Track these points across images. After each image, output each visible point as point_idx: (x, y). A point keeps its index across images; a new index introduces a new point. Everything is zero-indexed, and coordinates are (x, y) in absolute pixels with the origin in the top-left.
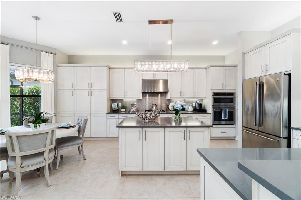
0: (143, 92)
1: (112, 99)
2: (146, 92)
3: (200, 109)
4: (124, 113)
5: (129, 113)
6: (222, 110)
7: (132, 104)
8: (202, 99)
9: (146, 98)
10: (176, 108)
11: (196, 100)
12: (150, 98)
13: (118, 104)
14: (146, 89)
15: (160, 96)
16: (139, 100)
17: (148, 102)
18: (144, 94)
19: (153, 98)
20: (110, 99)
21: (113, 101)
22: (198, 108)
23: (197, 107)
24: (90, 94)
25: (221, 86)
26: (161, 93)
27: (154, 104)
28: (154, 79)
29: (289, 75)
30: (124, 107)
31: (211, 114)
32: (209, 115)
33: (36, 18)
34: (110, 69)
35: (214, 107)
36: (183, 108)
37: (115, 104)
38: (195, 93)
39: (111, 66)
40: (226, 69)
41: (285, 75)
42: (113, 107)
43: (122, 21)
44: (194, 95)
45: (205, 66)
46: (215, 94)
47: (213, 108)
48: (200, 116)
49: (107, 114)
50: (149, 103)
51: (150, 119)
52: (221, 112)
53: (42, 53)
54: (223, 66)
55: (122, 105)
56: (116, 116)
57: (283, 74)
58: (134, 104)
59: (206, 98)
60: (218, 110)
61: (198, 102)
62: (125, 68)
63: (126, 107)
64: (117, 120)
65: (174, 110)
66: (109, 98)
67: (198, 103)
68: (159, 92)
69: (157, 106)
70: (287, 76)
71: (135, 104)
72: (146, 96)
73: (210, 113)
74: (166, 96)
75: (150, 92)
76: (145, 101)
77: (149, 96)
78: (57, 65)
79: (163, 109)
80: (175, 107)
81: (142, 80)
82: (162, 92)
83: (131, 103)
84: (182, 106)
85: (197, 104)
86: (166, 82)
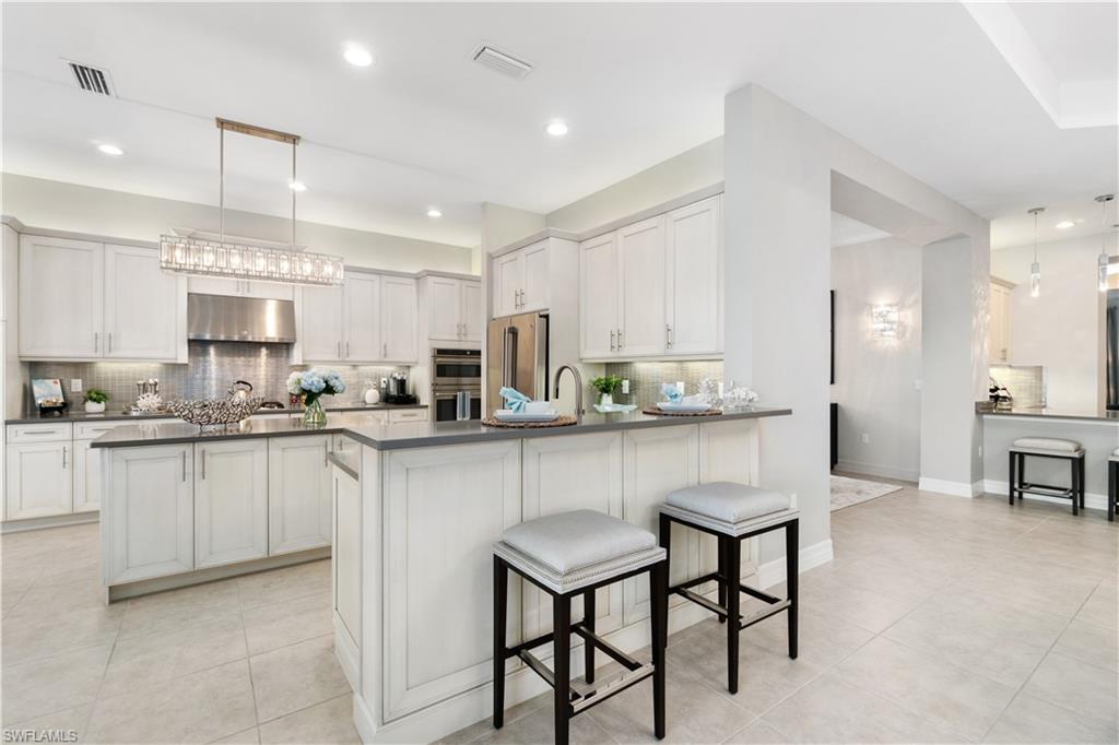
0: (191, 337)
1: (31, 363)
2: (208, 337)
3: (400, 397)
4: (102, 416)
5: (126, 416)
6: (456, 396)
7: (141, 382)
8: (409, 367)
9: (206, 362)
10: (307, 388)
11: (389, 369)
12: (227, 360)
13: (65, 382)
14: (208, 329)
15: (267, 355)
16: (173, 368)
17: (213, 376)
18: (197, 345)
19: (240, 361)
20: (23, 363)
21: (35, 368)
22: (396, 393)
23: (392, 389)
25: (456, 330)
26: (270, 346)
27: (238, 382)
28: (239, 295)
29: (547, 317)
30: (98, 394)
31: (429, 409)
32: (424, 410)
34: (19, 233)
35: (435, 387)
36: (327, 385)
37: (50, 382)
38: (385, 346)
39: (29, 221)
40: (467, 286)
41: (541, 316)
42: (36, 395)
43: (107, 93)
44: (383, 352)
45: (415, 270)
46: (441, 352)
47: (435, 391)
48: (397, 414)
49: (7, 423)
50: (221, 381)
51: (221, 423)
52: (454, 401)
54: (461, 278)
55: (88, 388)
56: (61, 429)
57: (537, 316)
58: (151, 381)
59: (416, 363)
60: (448, 396)
61: (396, 375)
62: (106, 241)
63: (112, 395)
64: (68, 446)
65: (303, 394)
66: (17, 360)
67: (395, 378)
68: (263, 340)
69: (251, 389)
70: (545, 320)
71: (156, 384)
72: (205, 353)
73: (426, 407)
74: (288, 356)
75: (222, 338)
76: (204, 371)
77: (219, 354)
79: (279, 399)
80: (304, 385)
81: (189, 294)
82: (277, 341)
83: (135, 379)
84: (326, 382)
85: (392, 382)
86: (287, 309)
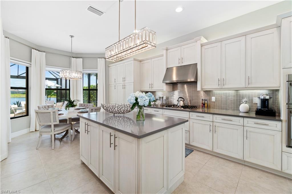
24: (124, 87)
33: (72, 37)
53: (98, 59)
69: (184, 101)
78: (108, 66)
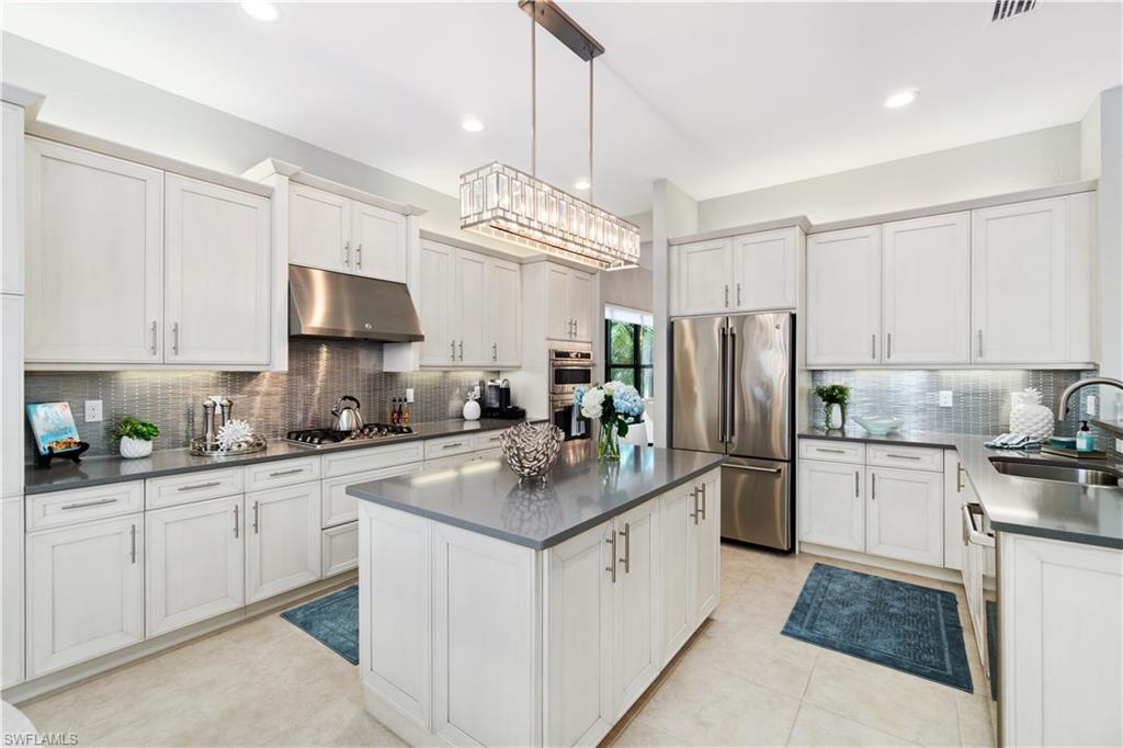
22: (497, 405)
23: (491, 400)
30: (133, 424)
85: (486, 389)
